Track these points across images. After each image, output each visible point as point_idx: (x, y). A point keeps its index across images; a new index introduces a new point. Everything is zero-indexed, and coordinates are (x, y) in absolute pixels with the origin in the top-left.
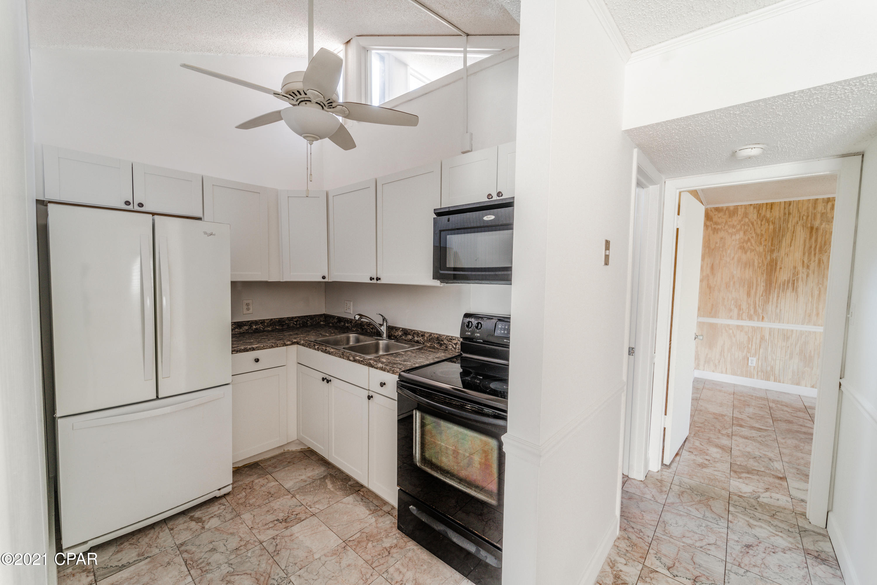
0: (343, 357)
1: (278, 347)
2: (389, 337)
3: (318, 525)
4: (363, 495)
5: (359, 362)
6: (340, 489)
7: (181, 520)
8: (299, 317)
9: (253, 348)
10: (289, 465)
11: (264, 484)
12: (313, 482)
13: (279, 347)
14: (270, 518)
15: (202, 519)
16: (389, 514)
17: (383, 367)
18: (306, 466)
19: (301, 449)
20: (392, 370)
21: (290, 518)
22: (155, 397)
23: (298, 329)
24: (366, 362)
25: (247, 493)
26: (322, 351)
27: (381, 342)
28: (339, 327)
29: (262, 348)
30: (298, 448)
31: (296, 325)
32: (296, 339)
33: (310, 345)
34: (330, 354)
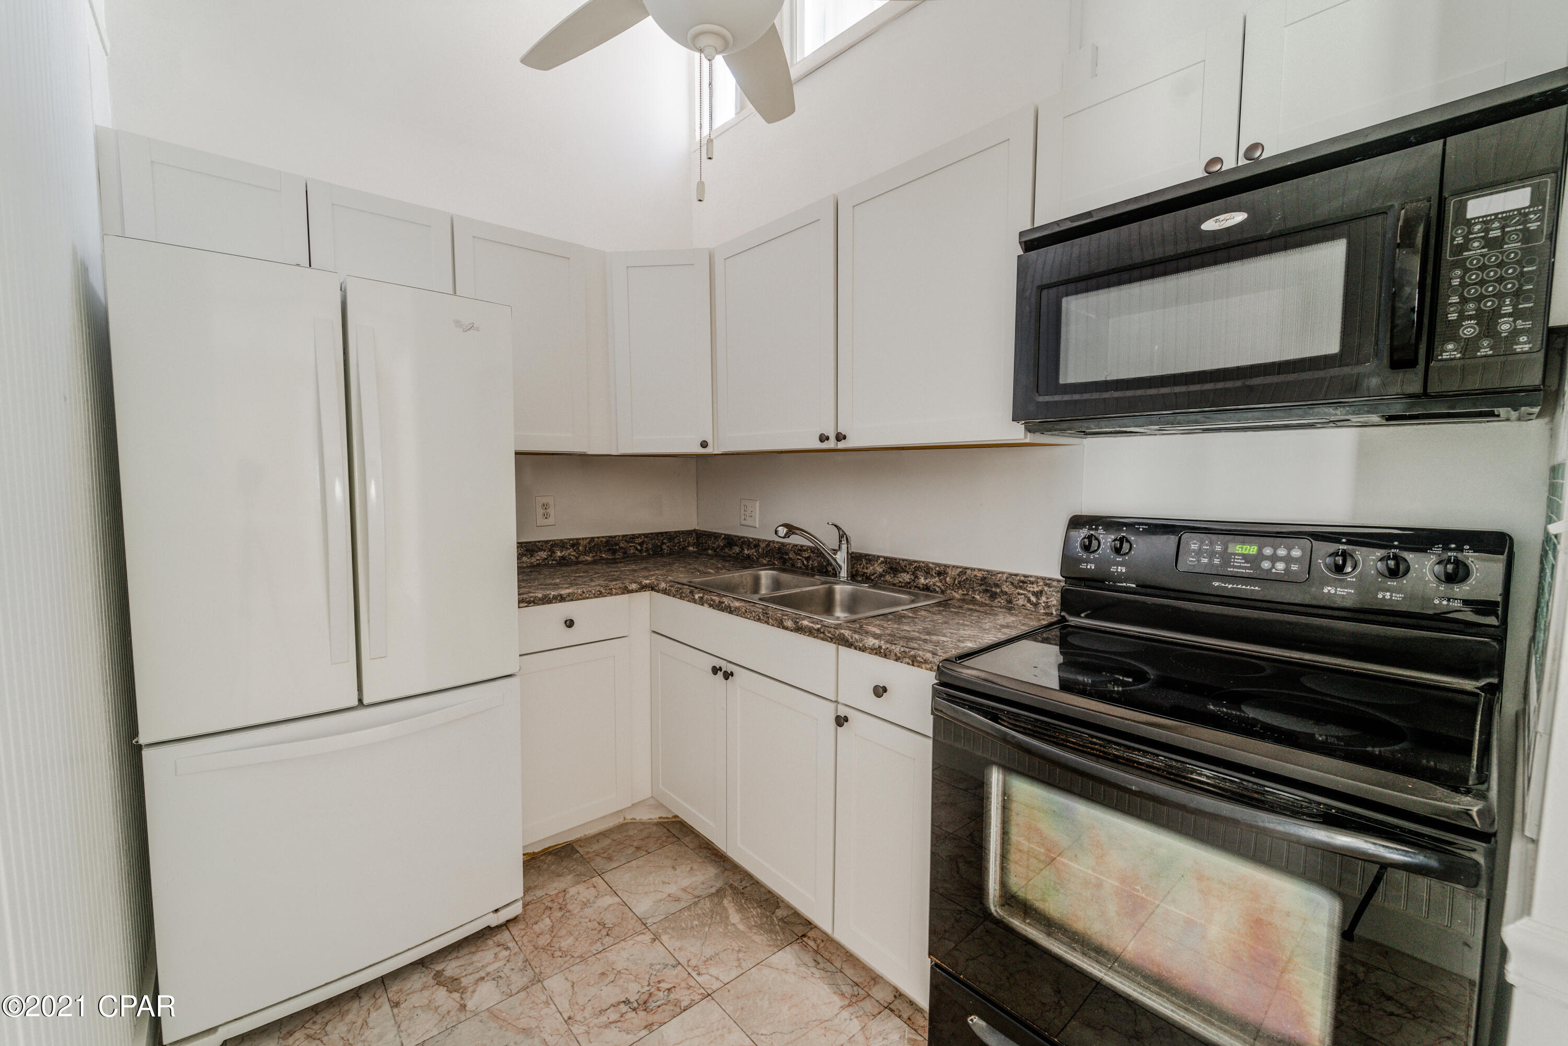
0: (765, 619)
1: (612, 595)
2: (854, 577)
3: (724, 1027)
4: (815, 948)
5: (810, 632)
6: (760, 927)
7: (418, 980)
8: (646, 535)
9: (561, 595)
10: (639, 854)
11: (588, 901)
12: (696, 904)
13: (615, 595)
14: (610, 994)
15: (460, 983)
16: (892, 1010)
17: (880, 647)
18: (676, 860)
19: (660, 818)
20: (912, 656)
21: (655, 998)
22: (356, 703)
23: (643, 559)
24: (829, 632)
25: (554, 920)
26: (710, 606)
27: (838, 588)
28: (730, 556)
29: (580, 597)
30: (653, 817)
31: (640, 551)
32: (647, 579)
33: (682, 593)
34: (731, 612)
